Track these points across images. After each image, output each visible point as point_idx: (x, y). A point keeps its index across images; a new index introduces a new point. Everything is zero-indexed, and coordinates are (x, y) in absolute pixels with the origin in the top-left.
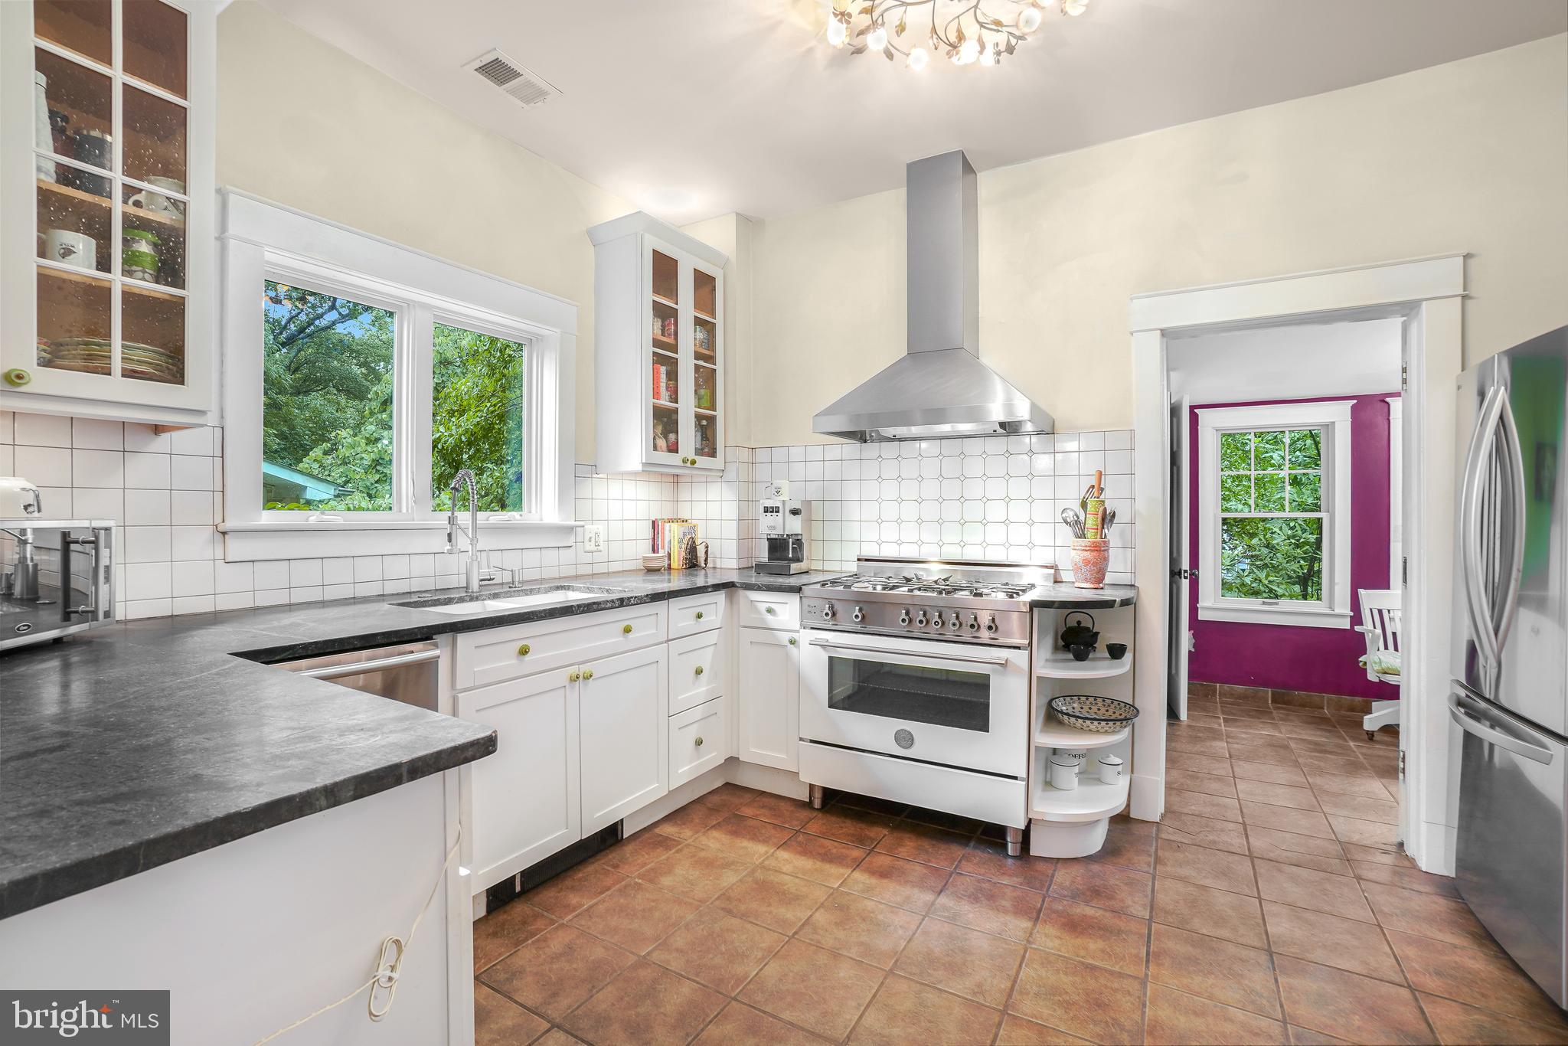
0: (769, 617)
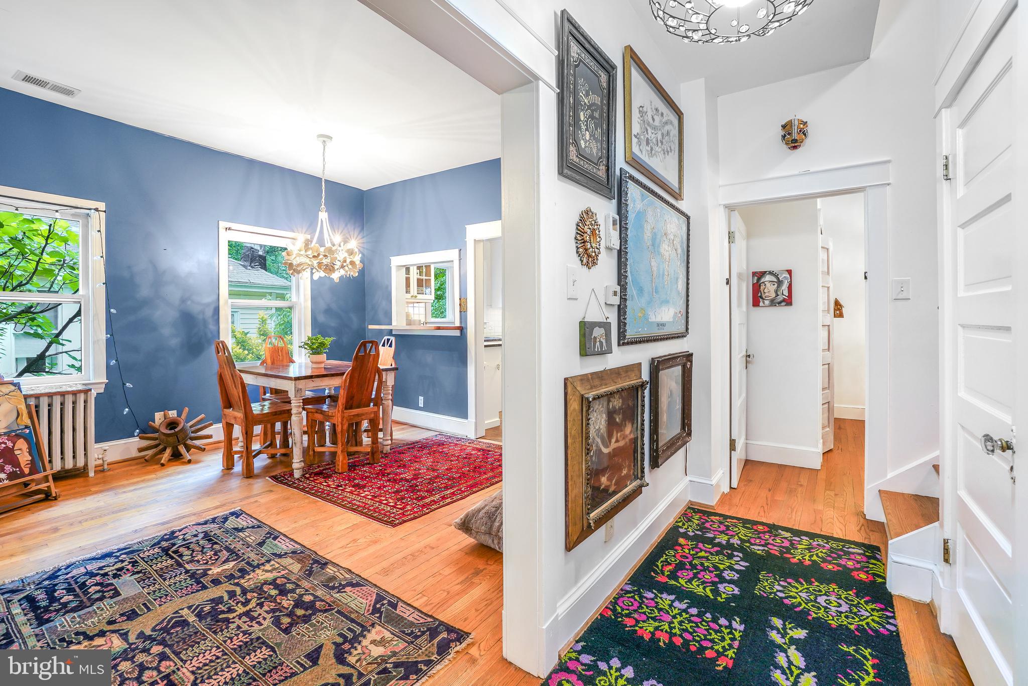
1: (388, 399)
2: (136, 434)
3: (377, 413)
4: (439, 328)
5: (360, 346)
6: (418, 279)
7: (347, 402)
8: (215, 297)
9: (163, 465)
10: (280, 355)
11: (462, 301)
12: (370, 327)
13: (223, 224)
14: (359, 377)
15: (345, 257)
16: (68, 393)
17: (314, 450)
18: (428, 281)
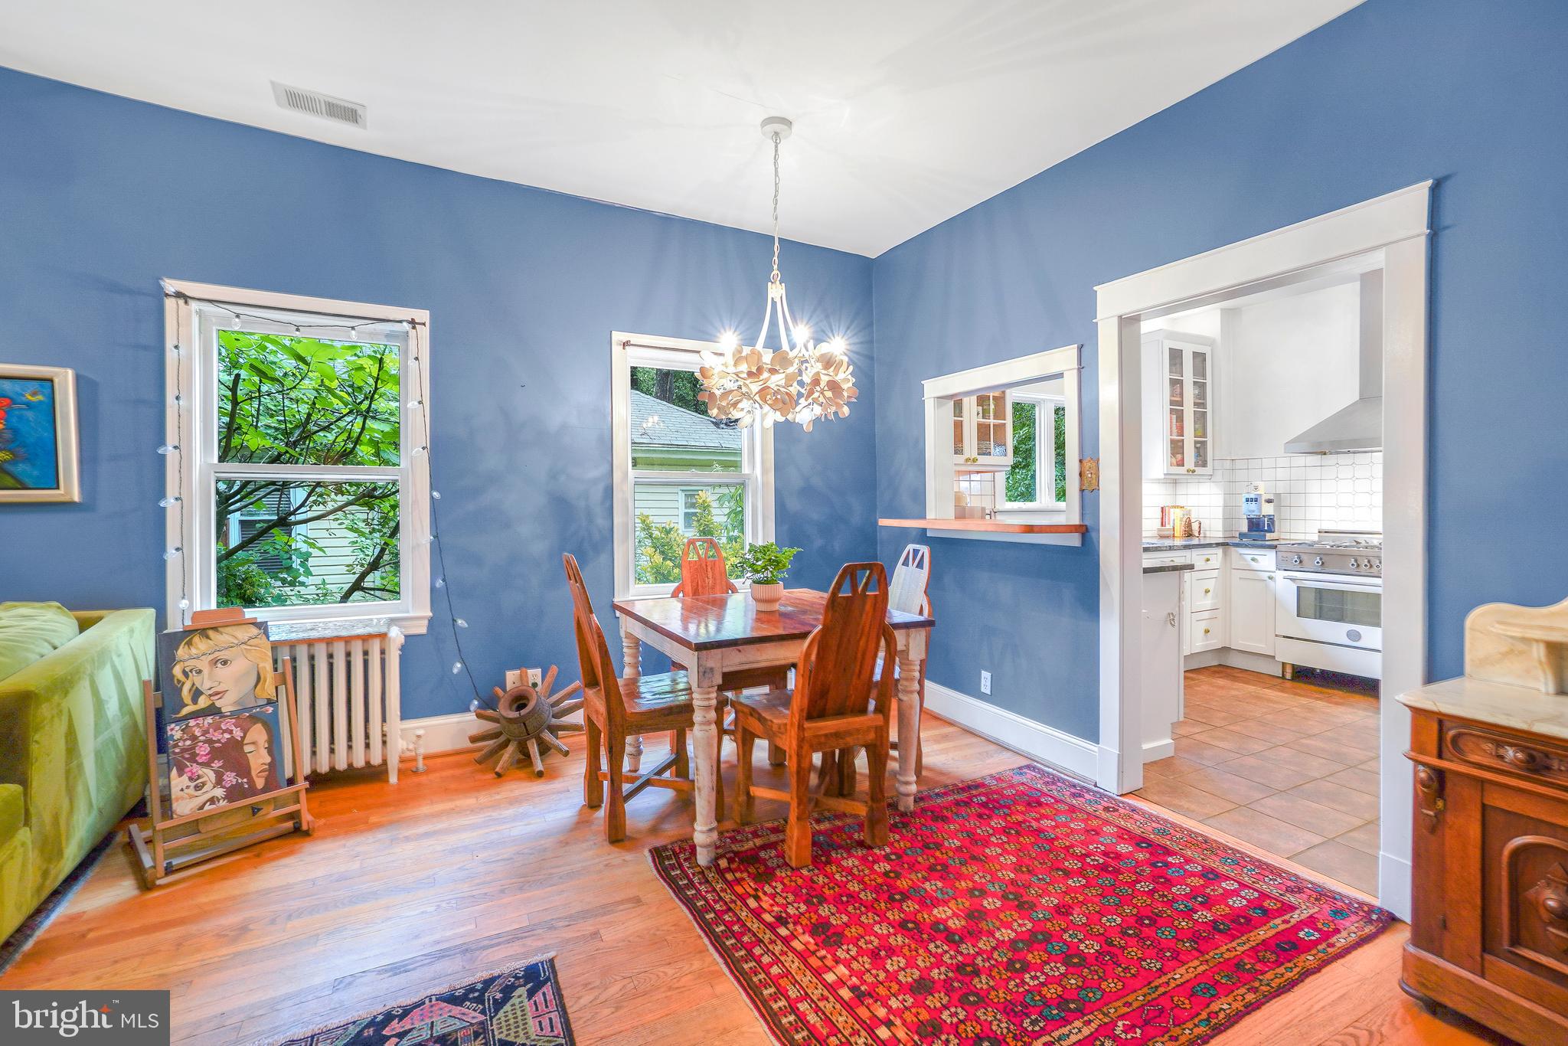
0: (1253, 563)
1: (912, 692)
2: (472, 708)
3: (882, 731)
4: (1030, 529)
5: (842, 577)
6: (980, 426)
7: (812, 703)
8: (607, 467)
9: (499, 775)
10: (710, 575)
11: (1087, 465)
12: (883, 522)
13: (618, 336)
14: (839, 646)
15: (818, 373)
16: (339, 638)
17: (748, 794)
18: (1000, 428)
